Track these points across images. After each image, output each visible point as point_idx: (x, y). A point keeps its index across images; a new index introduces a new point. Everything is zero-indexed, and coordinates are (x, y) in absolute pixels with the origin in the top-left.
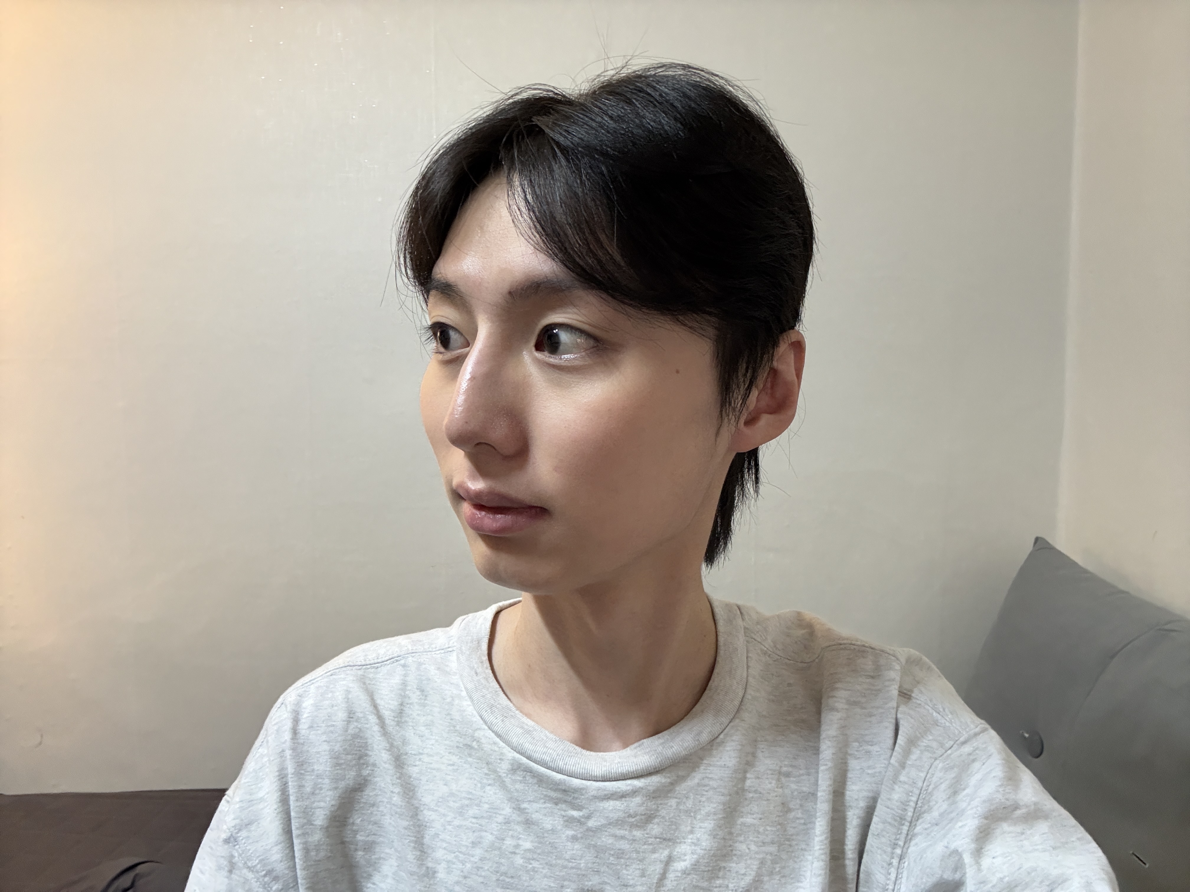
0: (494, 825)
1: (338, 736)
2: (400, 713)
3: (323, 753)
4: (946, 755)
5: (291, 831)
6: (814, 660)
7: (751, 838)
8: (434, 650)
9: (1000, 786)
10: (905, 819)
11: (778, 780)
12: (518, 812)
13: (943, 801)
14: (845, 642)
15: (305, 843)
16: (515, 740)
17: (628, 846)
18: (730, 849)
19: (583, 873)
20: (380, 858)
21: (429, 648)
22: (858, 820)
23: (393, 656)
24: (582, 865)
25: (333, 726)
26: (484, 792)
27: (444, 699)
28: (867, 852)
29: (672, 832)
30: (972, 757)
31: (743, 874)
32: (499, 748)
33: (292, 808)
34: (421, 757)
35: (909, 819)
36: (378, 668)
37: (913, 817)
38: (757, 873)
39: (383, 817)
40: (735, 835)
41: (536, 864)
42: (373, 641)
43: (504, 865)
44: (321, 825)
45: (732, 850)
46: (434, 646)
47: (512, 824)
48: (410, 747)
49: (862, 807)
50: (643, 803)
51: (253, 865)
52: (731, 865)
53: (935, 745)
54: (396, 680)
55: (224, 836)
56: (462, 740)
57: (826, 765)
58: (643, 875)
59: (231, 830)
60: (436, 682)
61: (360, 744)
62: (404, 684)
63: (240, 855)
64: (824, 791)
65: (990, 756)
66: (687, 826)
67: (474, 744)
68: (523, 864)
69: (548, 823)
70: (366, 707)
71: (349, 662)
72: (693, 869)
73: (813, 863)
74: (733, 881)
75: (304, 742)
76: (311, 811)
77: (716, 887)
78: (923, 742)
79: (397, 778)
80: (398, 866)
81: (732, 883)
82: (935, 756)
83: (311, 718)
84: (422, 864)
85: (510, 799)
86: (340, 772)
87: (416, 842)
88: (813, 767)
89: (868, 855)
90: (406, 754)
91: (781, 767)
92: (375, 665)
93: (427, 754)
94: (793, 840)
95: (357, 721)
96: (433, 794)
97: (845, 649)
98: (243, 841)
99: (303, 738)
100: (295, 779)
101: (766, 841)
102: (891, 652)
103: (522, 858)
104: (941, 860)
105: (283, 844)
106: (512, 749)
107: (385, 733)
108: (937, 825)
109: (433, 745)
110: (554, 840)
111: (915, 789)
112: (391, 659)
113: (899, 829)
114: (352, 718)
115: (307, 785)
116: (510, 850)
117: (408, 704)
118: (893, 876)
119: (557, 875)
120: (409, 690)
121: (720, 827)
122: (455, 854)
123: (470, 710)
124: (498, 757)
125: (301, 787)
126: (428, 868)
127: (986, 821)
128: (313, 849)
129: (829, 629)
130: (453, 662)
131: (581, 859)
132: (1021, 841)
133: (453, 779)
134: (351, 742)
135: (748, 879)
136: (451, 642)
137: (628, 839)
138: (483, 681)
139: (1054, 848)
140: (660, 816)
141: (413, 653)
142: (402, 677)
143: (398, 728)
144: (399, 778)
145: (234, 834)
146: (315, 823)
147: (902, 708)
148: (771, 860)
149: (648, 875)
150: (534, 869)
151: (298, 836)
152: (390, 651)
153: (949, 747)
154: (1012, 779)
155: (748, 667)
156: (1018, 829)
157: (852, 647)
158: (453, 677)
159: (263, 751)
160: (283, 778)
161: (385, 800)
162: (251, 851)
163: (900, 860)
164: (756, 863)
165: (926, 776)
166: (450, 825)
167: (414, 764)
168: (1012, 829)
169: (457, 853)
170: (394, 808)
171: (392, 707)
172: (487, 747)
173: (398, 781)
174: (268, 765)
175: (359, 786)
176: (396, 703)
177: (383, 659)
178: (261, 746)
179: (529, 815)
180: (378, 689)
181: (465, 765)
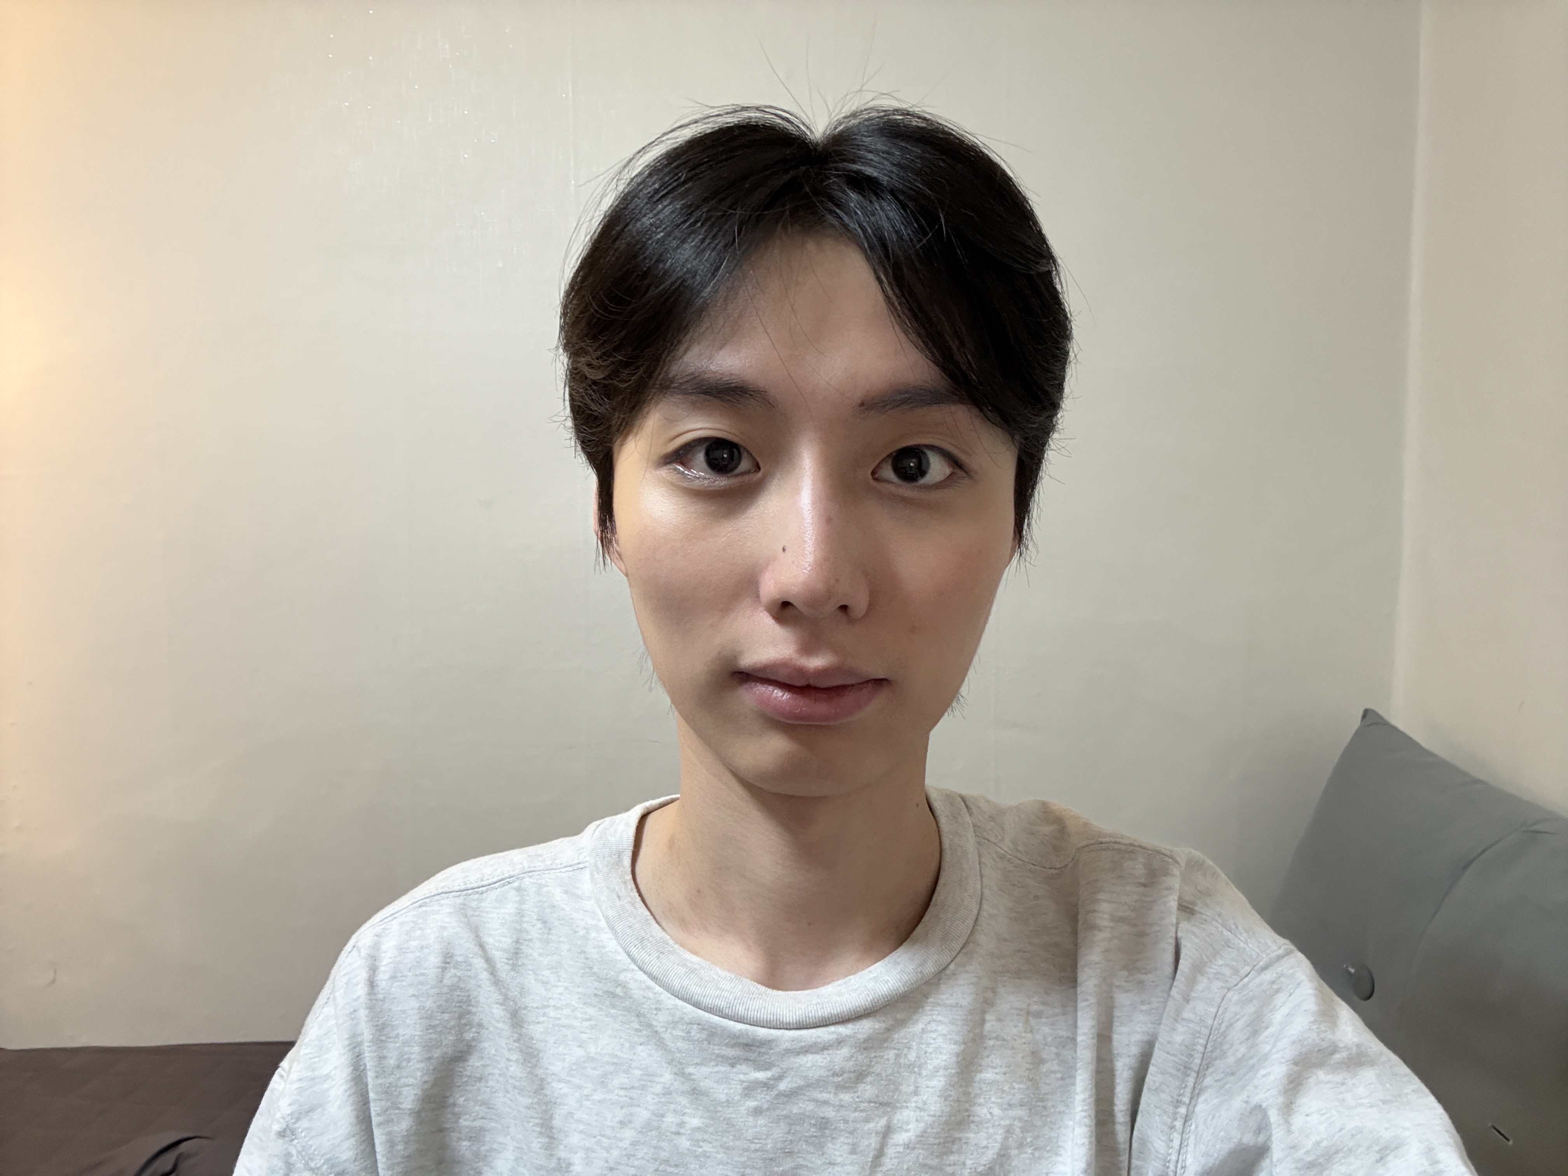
0: (649, 1098)
1: (432, 988)
2: (516, 954)
3: (410, 1011)
4: (1241, 984)
5: (370, 1117)
6: (1067, 865)
7: (993, 1099)
8: (559, 866)
9: (1313, 1022)
10: (1190, 1069)
11: (1027, 1021)
12: (682, 1079)
13: (1240, 1043)
14: (1107, 840)
15: (390, 1133)
16: (676, 984)
17: (834, 1114)
18: (967, 1114)
19: (771, 1156)
20: (491, 1150)
21: (552, 864)
22: (1130, 1072)
23: (503, 877)
24: (769, 1146)
25: (424, 974)
26: (635, 1054)
27: (576, 932)
28: (1142, 1112)
29: (891, 1094)
30: (1275, 987)
31: (983, 1148)
32: (655, 993)
33: (370, 1087)
34: (546, 1010)
35: (1196, 1068)
36: (482, 893)
37: (1200, 1065)
38: (1002, 1145)
39: (493, 1095)
40: (972, 1096)
41: (707, 1147)
42: (475, 858)
43: (665, 1150)
44: (409, 1109)
45: (969, 1116)
46: (558, 861)
47: (674, 1094)
48: (531, 997)
49: (1135, 1055)
50: (852, 1057)
51: (318, 1165)
52: (968, 1135)
53: (1227, 971)
54: (510, 909)
55: (277, 1127)
56: (601, 985)
57: (1087, 1000)
58: (853, 1152)
59: (287, 1120)
60: (563, 909)
61: (460, 998)
62: (520, 914)
63: (299, 1153)
64: (1084, 1034)
65: (1299, 984)
66: (909, 1086)
67: (619, 991)
68: (691, 1148)
69: (721, 1093)
70: (469, 948)
71: (443, 888)
72: (919, 1142)
73: (1074, 1129)
74: (972, 1157)
75: (384, 998)
76: (396, 1091)
77: (949, 1165)
78: (1211, 968)
79: (515, 1041)
80: (516, 1160)
81: (970, 1159)
82: (1228, 985)
83: (393, 965)
84: (551, 1155)
85: (670, 1062)
86: (434, 1036)
87: (542, 1126)
88: (1070, 1005)
89: (1142, 1116)
90: (526, 1008)
91: (1029, 1005)
92: (480, 890)
93: (554, 1006)
94: (1047, 1100)
95: (454, 967)
96: (564, 1060)
97: (1107, 849)
98: (303, 1134)
99: (383, 991)
100: (374, 1048)
101: (1013, 1102)
102: (1169, 853)
103: (689, 1140)
104: (1240, 1120)
105: (357, 1137)
106: (672, 994)
107: (497, 982)
108: (1233, 1074)
109: (561, 994)
110: (730, 1115)
111: (1203, 1029)
112: (501, 880)
113: (1183, 1081)
114: (449, 963)
115: (389, 1055)
116: (673, 1129)
117: (525, 940)
118: (1176, 1143)
119: (736, 1161)
120: (525, 922)
121: (953, 1086)
122: (596, 1139)
123: (612, 945)
124: (654, 1006)
125: (382, 1058)
126: (559, 1159)
127: (1296, 1068)
128: (400, 1142)
129: (1085, 825)
130: (585, 884)
131: (766, 1139)
132: (1341, 1093)
133: (590, 1038)
134: (448, 995)
135: (991, 1154)
136: (582, 856)
137: (833, 1106)
138: (628, 907)
139: (1384, 1102)
140: (874, 1073)
141: (529, 872)
142: (516, 905)
143: (513, 973)
144: (518, 1041)
145: (290, 1125)
146: (402, 1106)
147: (1183, 925)
148: (1021, 1128)
149: (861, 1151)
150: (705, 1155)
151: (380, 1125)
152: (499, 871)
153: (1245, 974)
154: (1327, 1016)
155: (981, 876)
156: (1338, 1078)
157: (1117, 846)
158: (587, 902)
159: (329, 1010)
160: (355, 1047)
161: (497, 1071)
162: (313, 1148)
163: (1185, 1122)
164: (1001, 1131)
165: (1217, 1012)
166: (588, 1100)
167: (537, 1021)
168: (1330, 1077)
169: (599, 1137)
170: (511, 1081)
171: (505, 946)
172: (637, 994)
173: (516, 1044)
174: (335, 1030)
175: (460, 1055)
176: (509, 940)
177: (490, 881)
178: (326, 1003)
179: (696, 1082)
180: (485, 923)
181: (606, 1019)
